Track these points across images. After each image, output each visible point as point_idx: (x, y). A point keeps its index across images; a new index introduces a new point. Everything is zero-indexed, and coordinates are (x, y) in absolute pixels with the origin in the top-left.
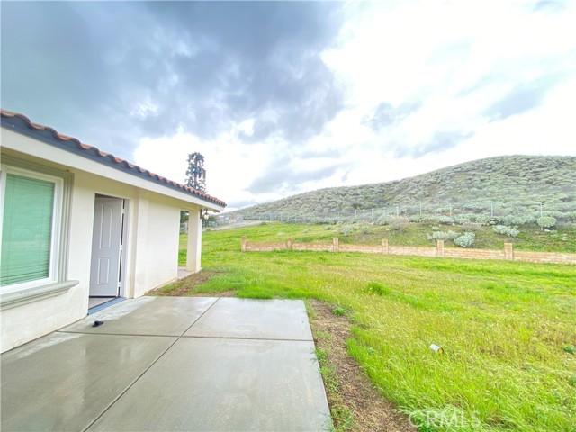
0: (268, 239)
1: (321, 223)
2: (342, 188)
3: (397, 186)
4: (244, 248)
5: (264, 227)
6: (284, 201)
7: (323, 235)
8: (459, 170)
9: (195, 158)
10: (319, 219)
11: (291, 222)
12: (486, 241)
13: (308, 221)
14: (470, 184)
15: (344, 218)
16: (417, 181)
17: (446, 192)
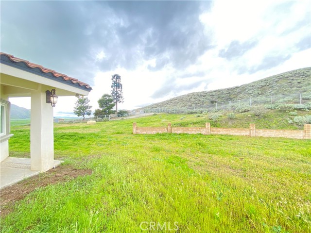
0: (155, 124)
1: (192, 113)
2: (203, 92)
3: (238, 89)
4: (134, 131)
5: (155, 116)
6: (168, 101)
7: (195, 121)
8: (281, 77)
9: (115, 77)
10: (190, 111)
11: (172, 113)
13: (182, 112)
14: (291, 85)
15: (208, 109)
16: (252, 86)
17: (275, 91)
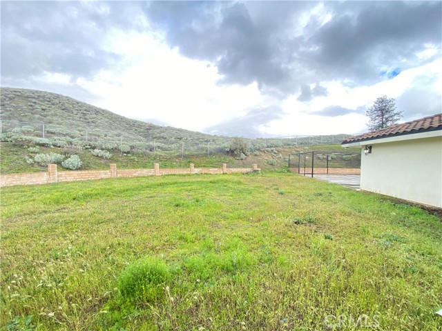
12: (89, 163)
14: (32, 111)
